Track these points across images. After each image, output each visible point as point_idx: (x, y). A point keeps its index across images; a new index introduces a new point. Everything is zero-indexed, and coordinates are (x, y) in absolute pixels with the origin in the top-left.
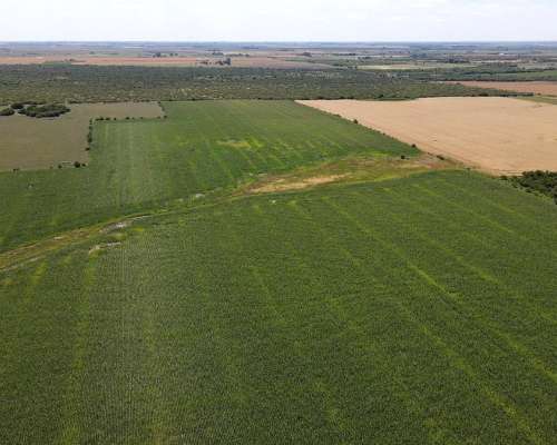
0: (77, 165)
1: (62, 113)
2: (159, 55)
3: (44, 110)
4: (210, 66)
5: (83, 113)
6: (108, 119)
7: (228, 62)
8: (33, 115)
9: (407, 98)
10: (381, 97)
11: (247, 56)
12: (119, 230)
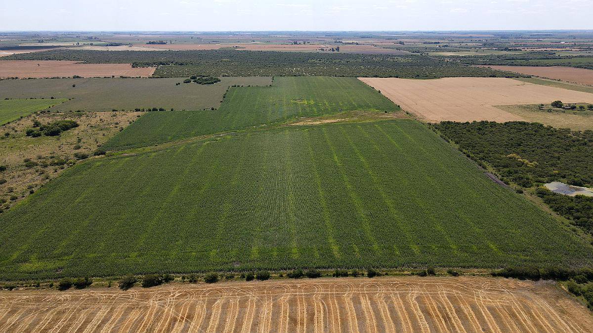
0: (213, 109)
1: (215, 82)
2: (295, 43)
3: (206, 80)
4: (325, 52)
5: (227, 82)
6: (239, 86)
7: (338, 49)
8: (200, 83)
9: (435, 77)
10: (418, 77)
11: (357, 44)
12: (220, 137)
